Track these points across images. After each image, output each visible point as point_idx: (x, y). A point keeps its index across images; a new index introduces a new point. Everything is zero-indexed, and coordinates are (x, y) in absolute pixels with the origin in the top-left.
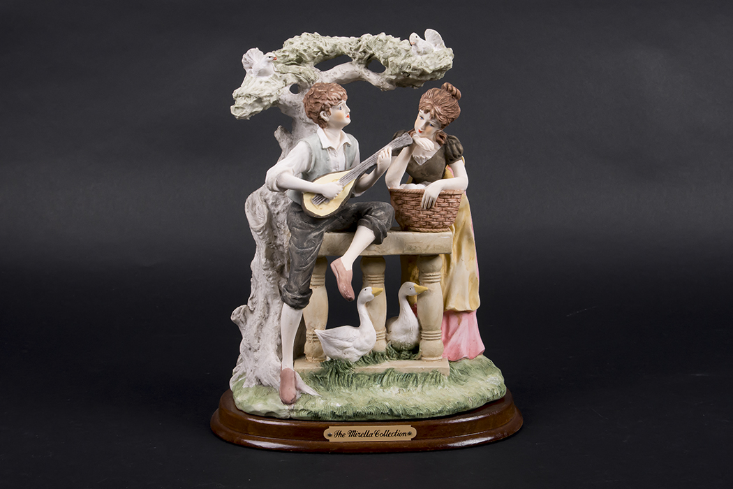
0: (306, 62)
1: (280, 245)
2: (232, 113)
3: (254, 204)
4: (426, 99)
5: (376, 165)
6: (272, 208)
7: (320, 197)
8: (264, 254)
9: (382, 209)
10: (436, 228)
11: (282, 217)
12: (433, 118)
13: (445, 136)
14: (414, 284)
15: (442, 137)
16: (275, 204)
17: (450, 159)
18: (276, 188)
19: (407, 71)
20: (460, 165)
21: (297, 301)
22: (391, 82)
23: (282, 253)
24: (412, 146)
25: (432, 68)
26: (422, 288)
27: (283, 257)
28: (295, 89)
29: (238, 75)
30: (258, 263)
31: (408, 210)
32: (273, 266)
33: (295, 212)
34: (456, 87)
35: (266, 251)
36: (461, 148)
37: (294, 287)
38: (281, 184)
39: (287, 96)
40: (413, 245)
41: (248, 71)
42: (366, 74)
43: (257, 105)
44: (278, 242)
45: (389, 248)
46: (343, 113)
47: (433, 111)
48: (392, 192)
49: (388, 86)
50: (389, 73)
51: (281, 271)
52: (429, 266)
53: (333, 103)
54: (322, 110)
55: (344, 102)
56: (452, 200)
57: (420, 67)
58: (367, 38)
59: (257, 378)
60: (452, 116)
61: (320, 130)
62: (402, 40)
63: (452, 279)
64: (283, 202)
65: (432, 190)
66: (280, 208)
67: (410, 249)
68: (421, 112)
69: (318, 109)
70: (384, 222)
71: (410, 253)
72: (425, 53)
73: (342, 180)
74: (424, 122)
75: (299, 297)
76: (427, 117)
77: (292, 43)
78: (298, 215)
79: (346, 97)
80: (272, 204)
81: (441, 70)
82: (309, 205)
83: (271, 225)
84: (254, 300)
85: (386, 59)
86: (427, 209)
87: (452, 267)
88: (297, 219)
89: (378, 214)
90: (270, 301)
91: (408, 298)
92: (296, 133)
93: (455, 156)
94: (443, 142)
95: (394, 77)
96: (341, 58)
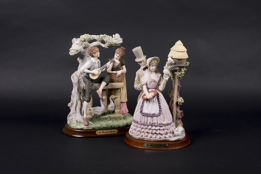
0: (86, 41)
1: (81, 87)
2: (70, 54)
3: (73, 77)
4: (118, 50)
5: (106, 67)
6: (79, 78)
7: (94, 75)
8: (77, 89)
9: (108, 77)
10: (120, 82)
12: (120, 55)
13: (121, 59)
14: (114, 96)
15: (120, 60)
16: (79, 77)
17: (122, 65)
19: (112, 44)
20: (124, 67)
21: (88, 100)
22: (108, 46)
23: (81, 89)
24: (114, 62)
25: (118, 43)
26: (116, 96)
27: (81, 90)
28: (84, 48)
29: (70, 45)
30: (75, 92)
31: (113, 78)
32: (79, 92)
33: (86, 79)
35: (77, 88)
36: (125, 62)
37: (87, 97)
38: (84, 71)
39: (83, 50)
40: (114, 86)
41: (73, 43)
42: (101, 44)
43: (76, 52)
44: (80, 86)
45: (109, 87)
46: (98, 54)
47: (119, 54)
48: (109, 73)
49: (107, 47)
52: (117, 91)
53: (96, 51)
54: (94, 53)
55: (98, 51)
56: (124, 75)
57: (116, 43)
58: (101, 36)
59: (76, 120)
60: (124, 55)
61: (92, 58)
62: (110, 36)
63: (121, 94)
64: (81, 76)
65: (119, 72)
66: (81, 78)
67: (114, 87)
68: (116, 54)
69: (93, 53)
70: (108, 80)
71: (114, 88)
72: (117, 39)
73: (98, 70)
74: (117, 56)
75: (89, 99)
76: (118, 55)
77: (82, 37)
78: (87, 79)
79: (99, 50)
81: (120, 44)
82: (91, 76)
83: (79, 82)
84: (72, 101)
85: (107, 41)
86: (118, 77)
87: (121, 91)
88: (87, 80)
89: (107, 79)
90: (78, 101)
91: (112, 99)
92: (84, 59)
93: (123, 64)
94: (121, 61)
95: (108, 45)
96: (95, 40)
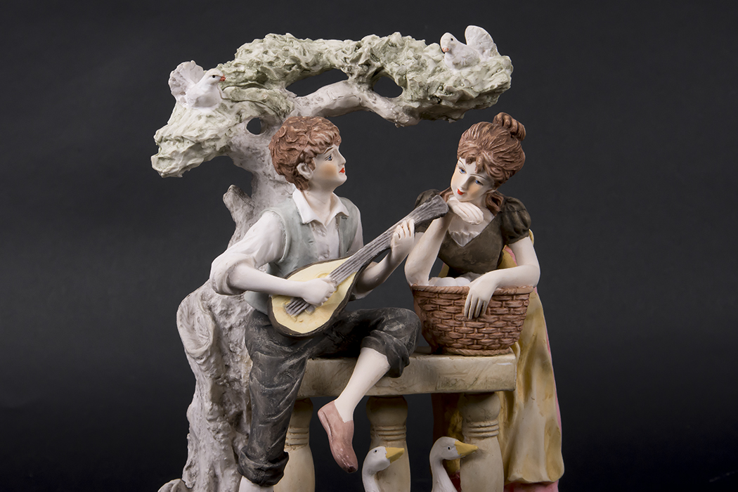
0: (272, 82)
1: (235, 380)
3: (191, 314)
4: (469, 140)
5: (389, 249)
6: (221, 320)
7: (299, 303)
8: (209, 395)
9: (400, 319)
10: (489, 348)
11: (238, 335)
12: (481, 170)
13: (502, 199)
14: (454, 441)
15: (496, 201)
16: (225, 313)
17: (509, 235)
18: (226, 289)
19: (438, 94)
20: (526, 246)
21: (263, 474)
22: (411, 112)
23: (238, 393)
24: (448, 216)
25: (478, 89)
26: (469, 447)
27: (240, 400)
28: (256, 126)
29: (163, 106)
30: (199, 409)
31: (442, 320)
32: (223, 414)
34: (519, 120)
35: (213, 390)
36: (527, 217)
37: (259, 450)
38: (237, 282)
39: (243, 137)
40: (451, 377)
41: (178, 98)
42: (370, 100)
43: (193, 154)
44: (232, 375)
45: (413, 384)
46: (335, 166)
47: (480, 159)
48: (416, 291)
49: (406, 119)
50: (408, 99)
51: (236, 422)
52: (477, 410)
53: (317, 149)
54: (300, 161)
55: (335, 147)
56: (514, 304)
57: (459, 88)
58: (371, 42)
60: (512, 167)
61: (297, 194)
62: (428, 43)
63: (517, 431)
64: (238, 310)
65: (481, 287)
66: (233, 319)
67: (447, 383)
68: (462, 162)
69: (294, 159)
70: (403, 341)
71: (448, 390)
72: (467, 65)
73: (334, 274)
74: (465, 178)
75: (267, 466)
76: (471, 169)
77: (249, 51)
78: (263, 332)
79: (339, 139)
80: (222, 313)
81: (492, 93)
82: (282, 315)
83: (219, 348)
84: (193, 470)
85: (403, 75)
86: (474, 318)
87: (516, 411)
88: (262, 339)
89: (395, 329)
90: (218, 471)
91: (446, 464)
92: (258, 198)
93: (518, 231)
94: (498, 209)
95: (416, 105)
96: (332, 75)
